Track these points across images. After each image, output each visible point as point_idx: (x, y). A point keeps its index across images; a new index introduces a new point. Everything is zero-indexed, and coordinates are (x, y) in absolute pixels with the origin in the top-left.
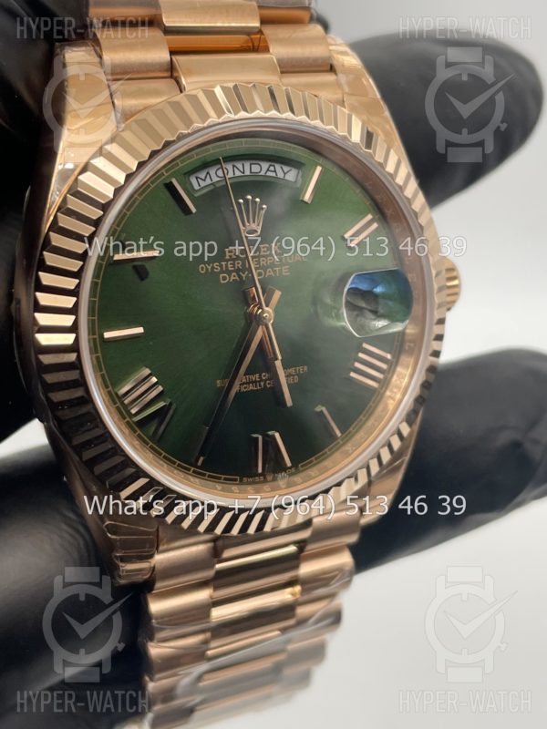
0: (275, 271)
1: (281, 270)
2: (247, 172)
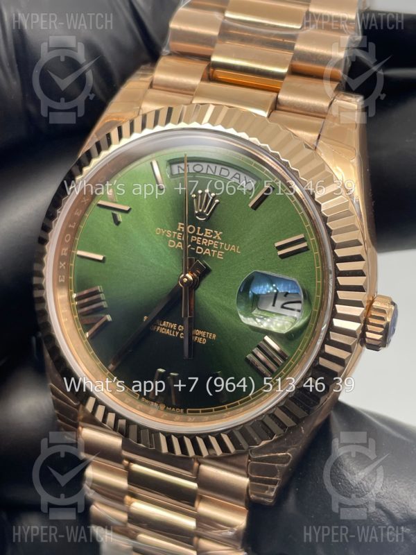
0: (211, 253)
1: (216, 253)
2: (217, 173)
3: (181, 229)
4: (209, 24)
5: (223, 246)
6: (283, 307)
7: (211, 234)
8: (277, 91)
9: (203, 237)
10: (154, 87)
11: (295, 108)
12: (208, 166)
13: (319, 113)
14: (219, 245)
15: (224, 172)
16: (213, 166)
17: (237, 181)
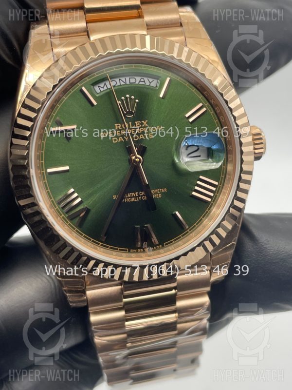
2: (128, 83)
12: (120, 80)
13: (174, 24)
15: (133, 81)
16: (123, 79)
17: (144, 83)
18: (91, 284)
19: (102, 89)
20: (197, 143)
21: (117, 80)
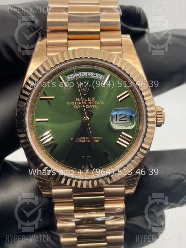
1: (94, 106)
2: (86, 75)
3: (78, 100)
4: (63, 17)
5: (96, 102)
6: (120, 120)
7: (91, 99)
8: (99, 39)
9: (87, 101)
10: (48, 46)
11: (108, 44)
12: (82, 73)
13: (118, 44)
14: (95, 103)
15: (89, 74)
16: (84, 73)
17: (95, 76)
18: (54, 186)
19: (71, 78)
20: (124, 113)
21: (80, 73)
